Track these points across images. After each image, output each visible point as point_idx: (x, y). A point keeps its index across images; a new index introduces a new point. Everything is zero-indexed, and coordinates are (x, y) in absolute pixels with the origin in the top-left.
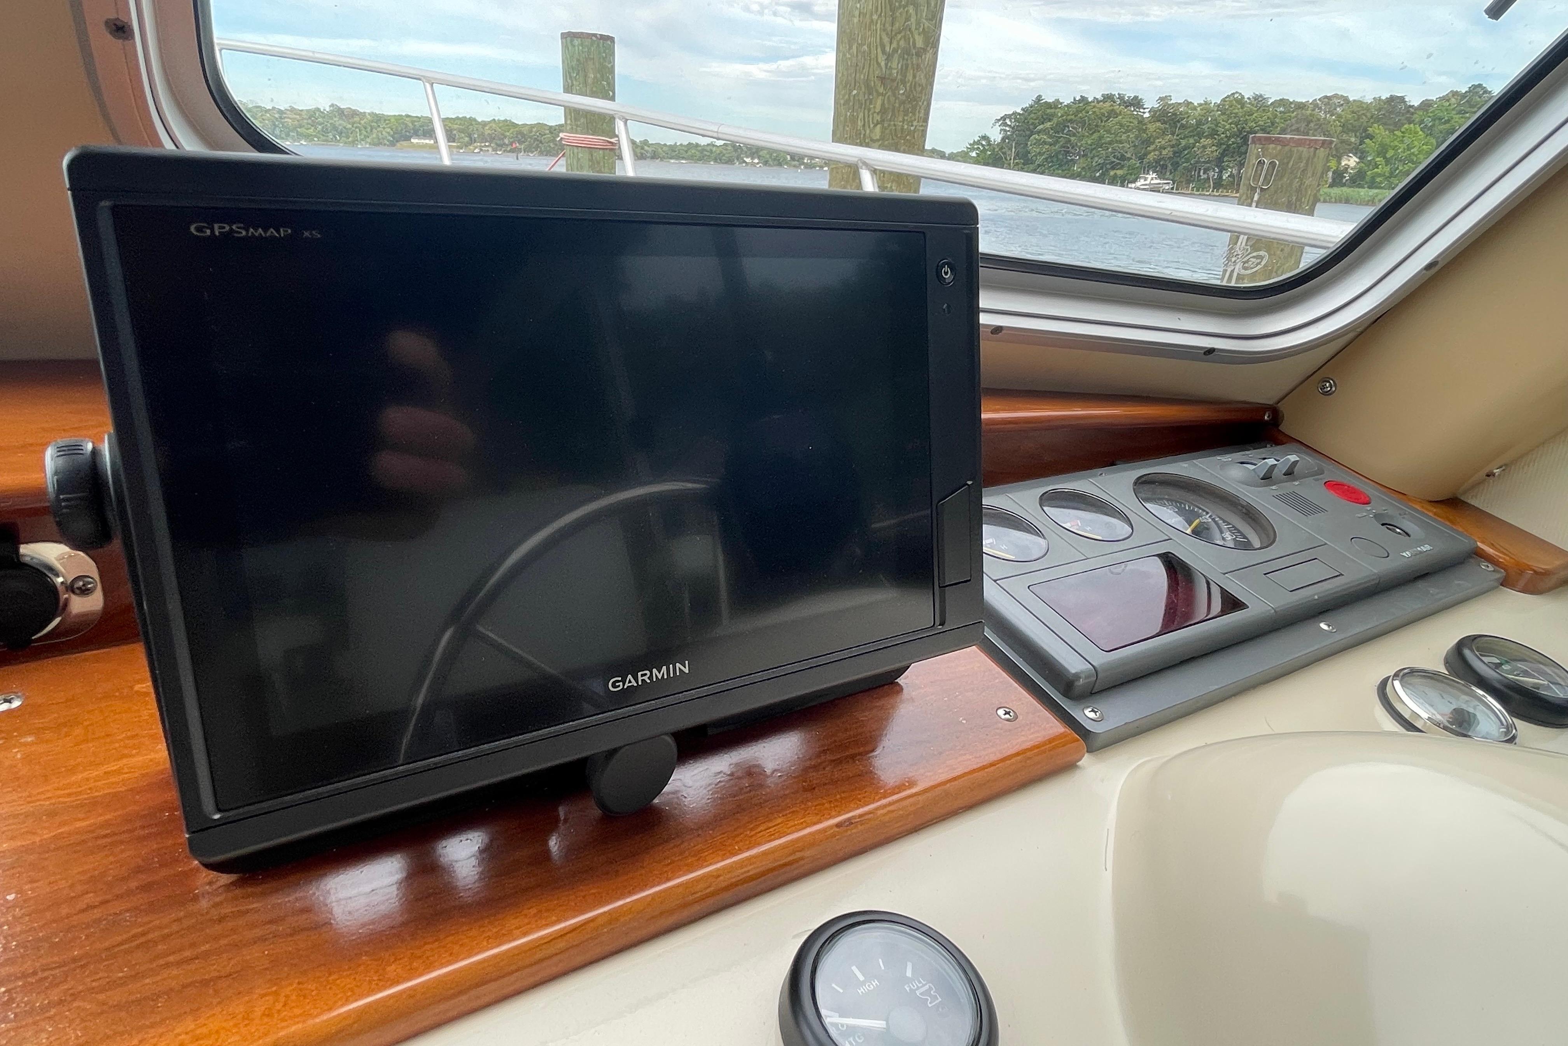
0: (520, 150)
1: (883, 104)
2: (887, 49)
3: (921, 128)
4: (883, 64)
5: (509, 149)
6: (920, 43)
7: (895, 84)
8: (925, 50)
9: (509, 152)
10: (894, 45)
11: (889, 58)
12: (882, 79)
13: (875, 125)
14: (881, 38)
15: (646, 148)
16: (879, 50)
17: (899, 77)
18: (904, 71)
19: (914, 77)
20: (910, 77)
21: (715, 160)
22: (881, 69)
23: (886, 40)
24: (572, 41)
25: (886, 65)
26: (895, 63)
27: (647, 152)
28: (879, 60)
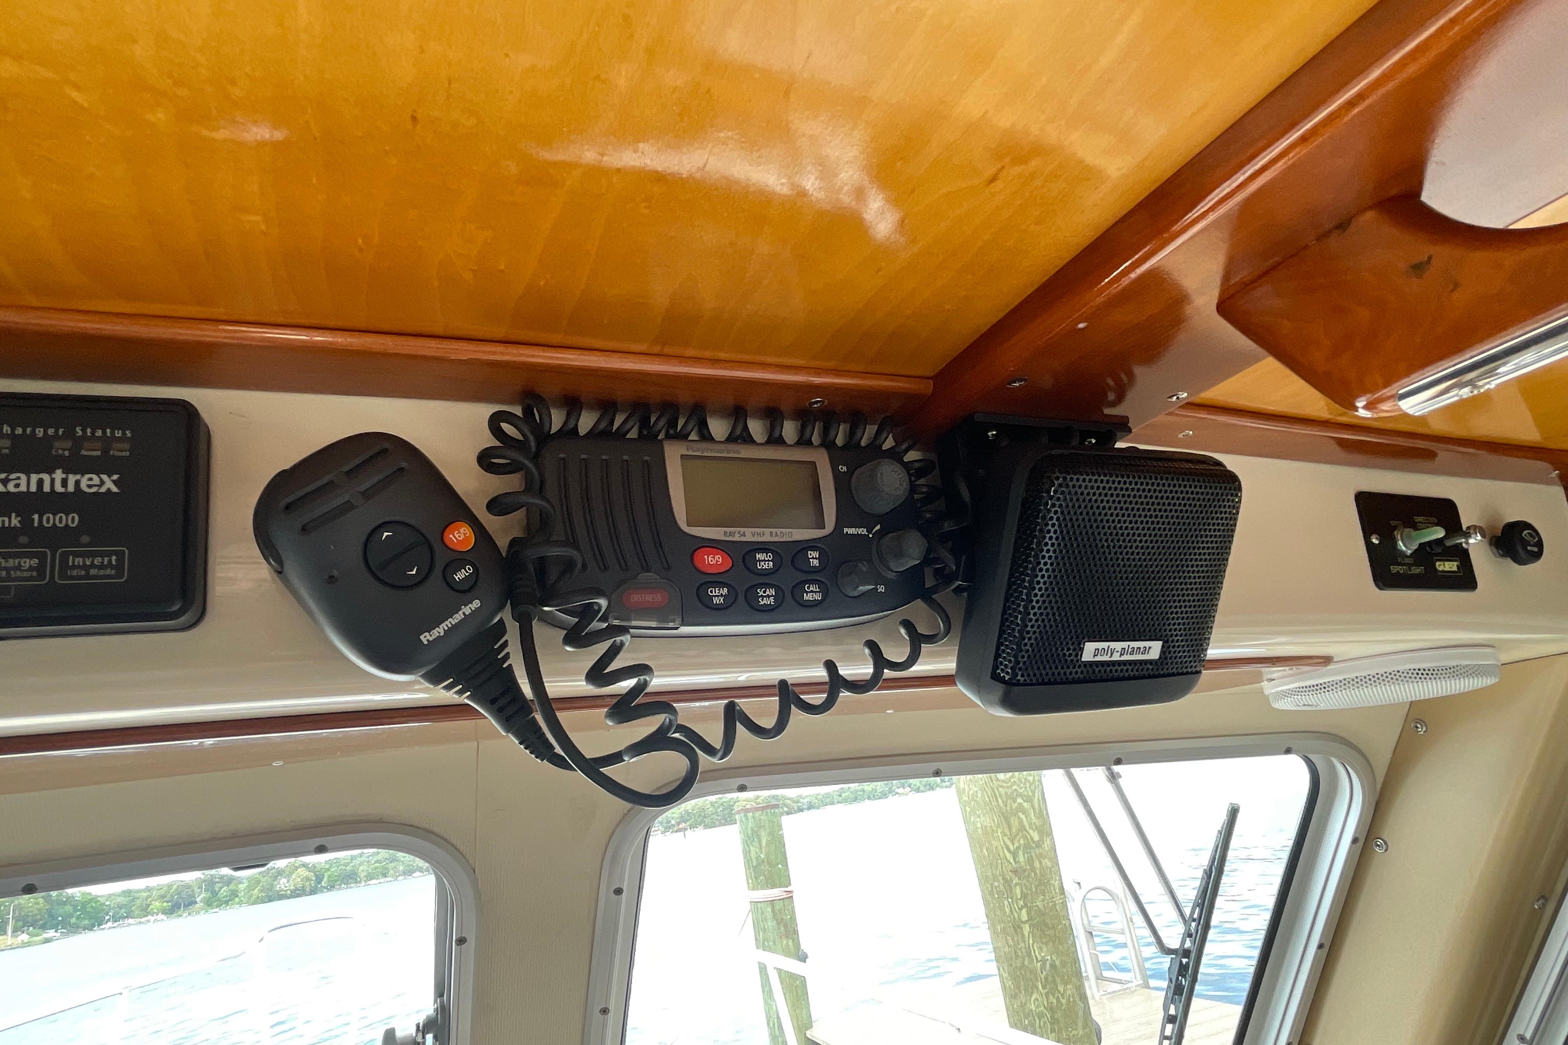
0: (686, 829)
1: (1022, 892)
2: (1012, 848)
3: (1061, 901)
4: (1012, 860)
5: (675, 829)
6: (1036, 837)
7: (1027, 873)
8: (1041, 840)
9: (676, 832)
10: (1016, 845)
11: (1015, 854)
12: (1015, 872)
13: (1021, 909)
14: (1004, 841)
15: (802, 800)
16: (1005, 850)
17: (1028, 867)
18: (1030, 861)
19: (1041, 863)
20: (1037, 864)
21: (869, 798)
22: (1011, 864)
23: (1009, 843)
24: (745, 816)
25: (1014, 860)
26: (1021, 859)
27: (803, 803)
28: (1008, 858)
